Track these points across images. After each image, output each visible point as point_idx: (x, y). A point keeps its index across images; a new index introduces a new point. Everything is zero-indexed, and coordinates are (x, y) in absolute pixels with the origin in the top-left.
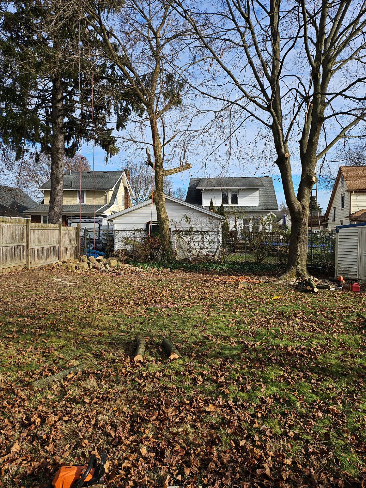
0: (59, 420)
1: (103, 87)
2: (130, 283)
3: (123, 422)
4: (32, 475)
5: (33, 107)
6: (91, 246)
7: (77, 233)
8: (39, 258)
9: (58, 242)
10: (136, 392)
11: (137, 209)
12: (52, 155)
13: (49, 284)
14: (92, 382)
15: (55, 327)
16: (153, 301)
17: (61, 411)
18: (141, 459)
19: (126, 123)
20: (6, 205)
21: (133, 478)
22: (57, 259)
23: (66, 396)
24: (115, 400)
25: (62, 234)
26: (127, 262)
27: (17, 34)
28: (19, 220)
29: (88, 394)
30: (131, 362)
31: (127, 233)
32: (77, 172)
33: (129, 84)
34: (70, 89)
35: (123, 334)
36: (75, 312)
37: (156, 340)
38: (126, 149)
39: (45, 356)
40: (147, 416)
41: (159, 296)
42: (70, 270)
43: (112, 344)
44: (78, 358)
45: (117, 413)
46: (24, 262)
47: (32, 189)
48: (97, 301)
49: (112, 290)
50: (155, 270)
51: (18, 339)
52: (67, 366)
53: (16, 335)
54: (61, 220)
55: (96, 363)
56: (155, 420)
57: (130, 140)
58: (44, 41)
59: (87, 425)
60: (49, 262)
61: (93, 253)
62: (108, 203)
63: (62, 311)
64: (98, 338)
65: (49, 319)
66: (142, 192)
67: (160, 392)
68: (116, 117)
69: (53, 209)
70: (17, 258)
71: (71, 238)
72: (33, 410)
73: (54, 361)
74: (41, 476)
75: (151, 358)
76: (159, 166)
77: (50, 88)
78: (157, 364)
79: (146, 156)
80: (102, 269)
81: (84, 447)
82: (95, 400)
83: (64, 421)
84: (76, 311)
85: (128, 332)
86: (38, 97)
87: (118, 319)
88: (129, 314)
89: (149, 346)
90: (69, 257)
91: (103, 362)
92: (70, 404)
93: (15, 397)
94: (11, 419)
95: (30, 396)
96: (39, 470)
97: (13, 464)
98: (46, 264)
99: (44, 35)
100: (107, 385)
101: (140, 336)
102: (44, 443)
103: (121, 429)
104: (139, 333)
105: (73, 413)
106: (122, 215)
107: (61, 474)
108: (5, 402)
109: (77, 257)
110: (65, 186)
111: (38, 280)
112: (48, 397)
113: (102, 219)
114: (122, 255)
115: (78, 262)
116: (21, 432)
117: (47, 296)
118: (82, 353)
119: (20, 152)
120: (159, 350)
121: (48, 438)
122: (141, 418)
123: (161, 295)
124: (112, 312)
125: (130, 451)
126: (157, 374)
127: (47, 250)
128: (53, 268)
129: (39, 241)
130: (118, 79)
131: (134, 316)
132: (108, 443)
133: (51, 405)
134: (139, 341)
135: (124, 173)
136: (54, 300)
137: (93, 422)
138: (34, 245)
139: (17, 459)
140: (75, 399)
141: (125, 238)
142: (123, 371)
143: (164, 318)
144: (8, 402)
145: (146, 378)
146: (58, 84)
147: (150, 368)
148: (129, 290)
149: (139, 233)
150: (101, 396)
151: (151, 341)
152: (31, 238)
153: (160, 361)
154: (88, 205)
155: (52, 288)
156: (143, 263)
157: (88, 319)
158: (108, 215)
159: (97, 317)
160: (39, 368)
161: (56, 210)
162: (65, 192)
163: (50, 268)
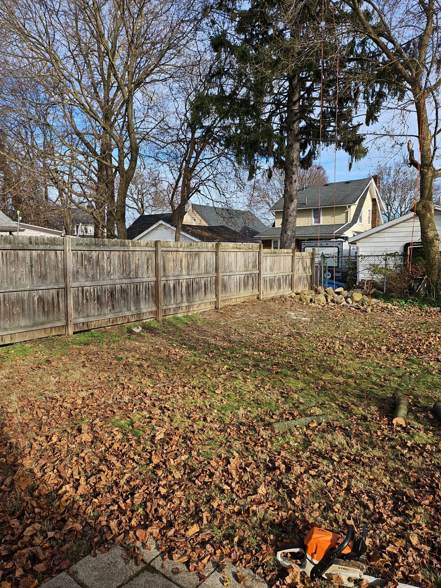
0: (305, 472)
1: (350, 72)
2: (380, 323)
3: (384, 497)
4: (280, 525)
5: (267, 115)
6: (329, 275)
7: (312, 259)
8: (271, 287)
9: (291, 270)
10: (399, 463)
11: (390, 227)
12: (286, 169)
13: (281, 317)
14: (340, 438)
15: (292, 366)
16: (415, 350)
17: (306, 462)
18: (411, 549)
19: (379, 113)
20: (238, 230)
21: (401, 569)
22: (290, 289)
23: (310, 447)
24: (371, 467)
25: (296, 261)
26: (375, 296)
27: (251, 34)
28: (252, 246)
29: (336, 450)
30: (389, 424)
31: (376, 259)
32: (312, 187)
33: (387, 59)
34: (308, 84)
35: (375, 387)
36: (312, 352)
37: (423, 402)
38: (379, 149)
39: (283, 397)
40: (417, 498)
41: (423, 344)
42: (305, 303)
43: (360, 397)
44: (322, 406)
45: (375, 483)
46: (256, 292)
47: (263, 211)
48: (338, 342)
49: (357, 330)
50: (417, 309)
51: (255, 373)
52: (309, 413)
53: (253, 370)
54: (293, 245)
55: (343, 417)
56: (429, 506)
57: (385, 135)
58: (280, 33)
59: (338, 487)
60: (281, 292)
61: (331, 284)
62: (349, 221)
63: (298, 350)
64: (342, 387)
65: (284, 357)
66: (396, 204)
67: (433, 471)
68: (366, 107)
69: (286, 232)
70: (250, 287)
71: (305, 265)
72: (276, 453)
73: (294, 404)
74: (290, 529)
75: (416, 425)
76: (426, 165)
77: (286, 89)
78: (427, 434)
79: (407, 153)
80: (342, 304)
81: (336, 512)
82: (346, 460)
83: (311, 475)
84: (315, 352)
85: (382, 386)
86: (272, 103)
87: (366, 367)
88: (381, 363)
89: (413, 408)
90: (302, 288)
91: (352, 416)
92: (316, 457)
93: (257, 435)
94: (255, 458)
95: (271, 438)
96: (287, 522)
97: (261, 507)
98: (278, 295)
99: (281, 25)
100: (359, 445)
101: (400, 394)
102: (291, 494)
103: (381, 504)
104: (397, 389)
105: (320, 468)
106: (370, 235)
107: (314, 536)
108: (248, 438)
109: (311, 288)
110: (300, 204)
111: (271, 312)
112: (291, 443)
113: (342, 242)
114: (367, 288)
115: (314, 293)
116: (265, 475)
117: (281, 331)
118: (324, 402)
119: (252, 171)
120: (428, 416)
121: (294, 488)
122: (407, 497)
123: (427, 343)
124: (358, 357)
125: (395, 534)
126: (428, 447)
127: (279, 279)
128: (285, 300)
129: (271, 269)
130: (370, 58)
131: (388, 366)
132: (365, 516)
133: (295, 453)
134: (399, 400)
135: (373, 180)
136: (288, 336)
137: (345, 486)
138: (266, 274)
139: (264, 502)
140: (321, 453)
141: (373, 265)
142: (379, 433)
143: (434, 375)
144: (250, 438)
145: (411, 449)
146: (295, 82)
147: (417, 437)
148: (379, 332)
149: (393, 258)
150: (352, 457)
151: (416, 402)
152: (263, 265)
153: (430, 431)
154: (324, 225)
155: (285, 322)
156: (398, 298)
157: (328, 363)
158: (350, 237)
159: (340, 362)
160: (278, 409)
161: (289, 233)
162: (299, 212)
163: (282, 300)
